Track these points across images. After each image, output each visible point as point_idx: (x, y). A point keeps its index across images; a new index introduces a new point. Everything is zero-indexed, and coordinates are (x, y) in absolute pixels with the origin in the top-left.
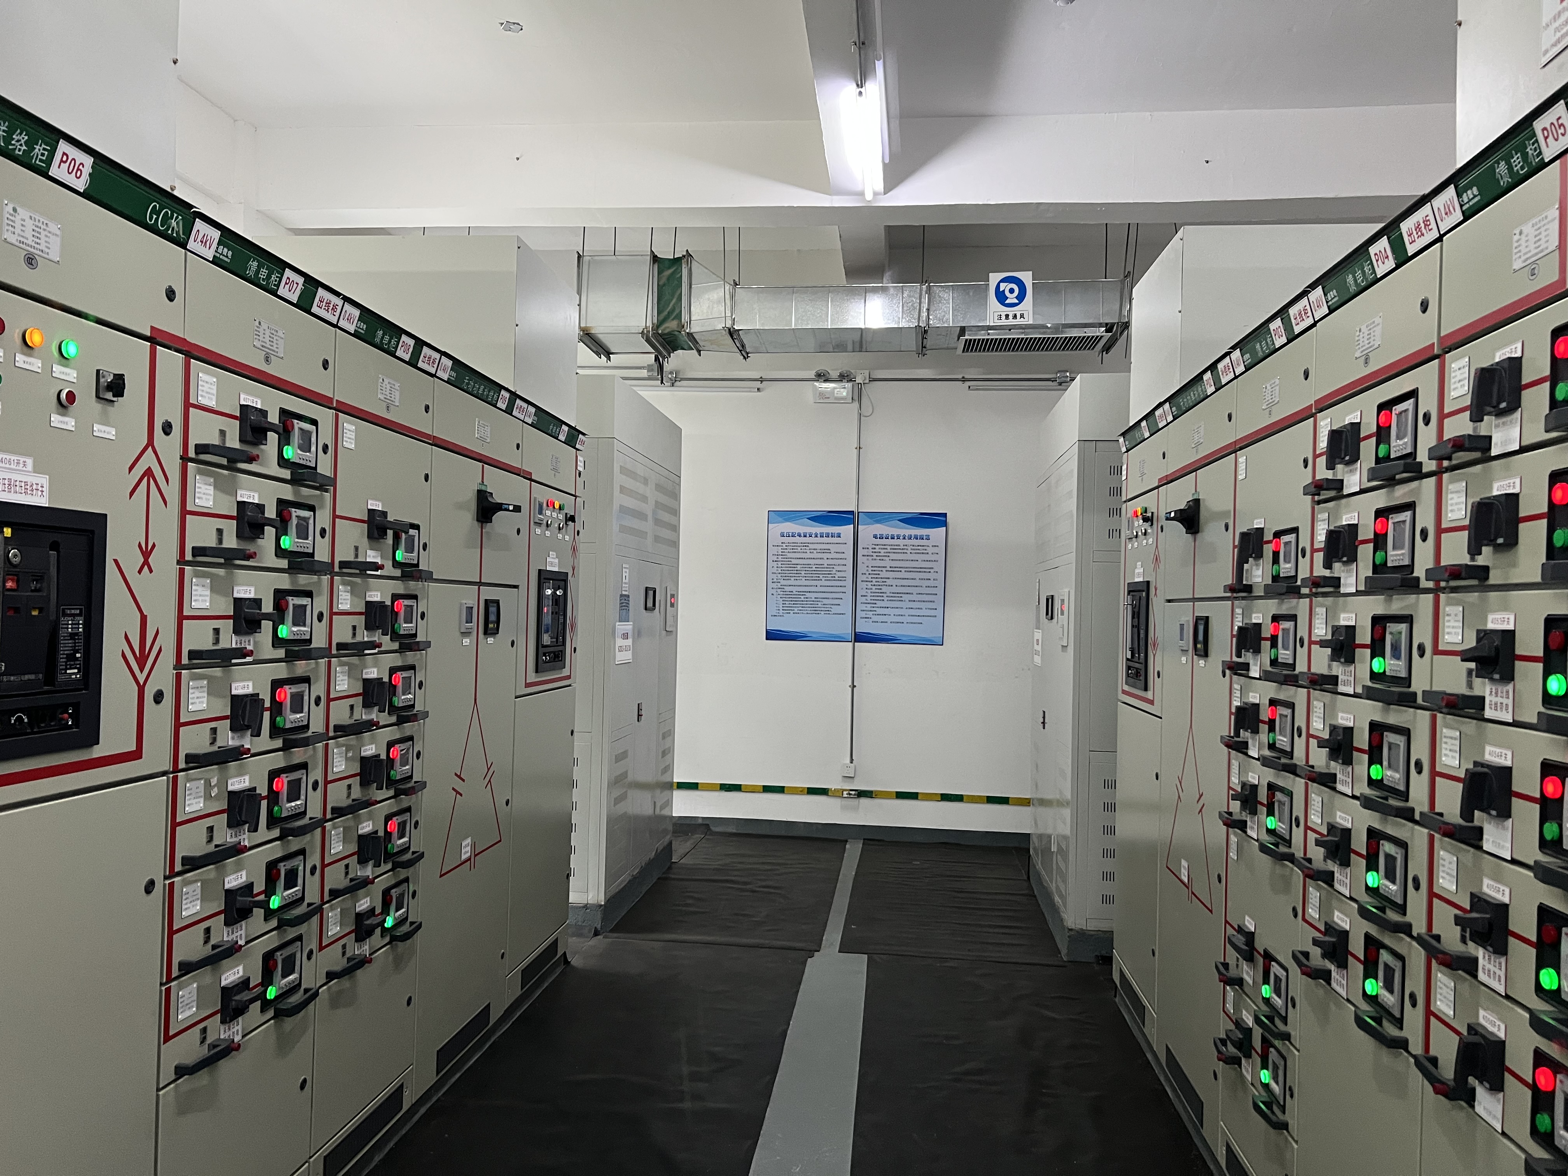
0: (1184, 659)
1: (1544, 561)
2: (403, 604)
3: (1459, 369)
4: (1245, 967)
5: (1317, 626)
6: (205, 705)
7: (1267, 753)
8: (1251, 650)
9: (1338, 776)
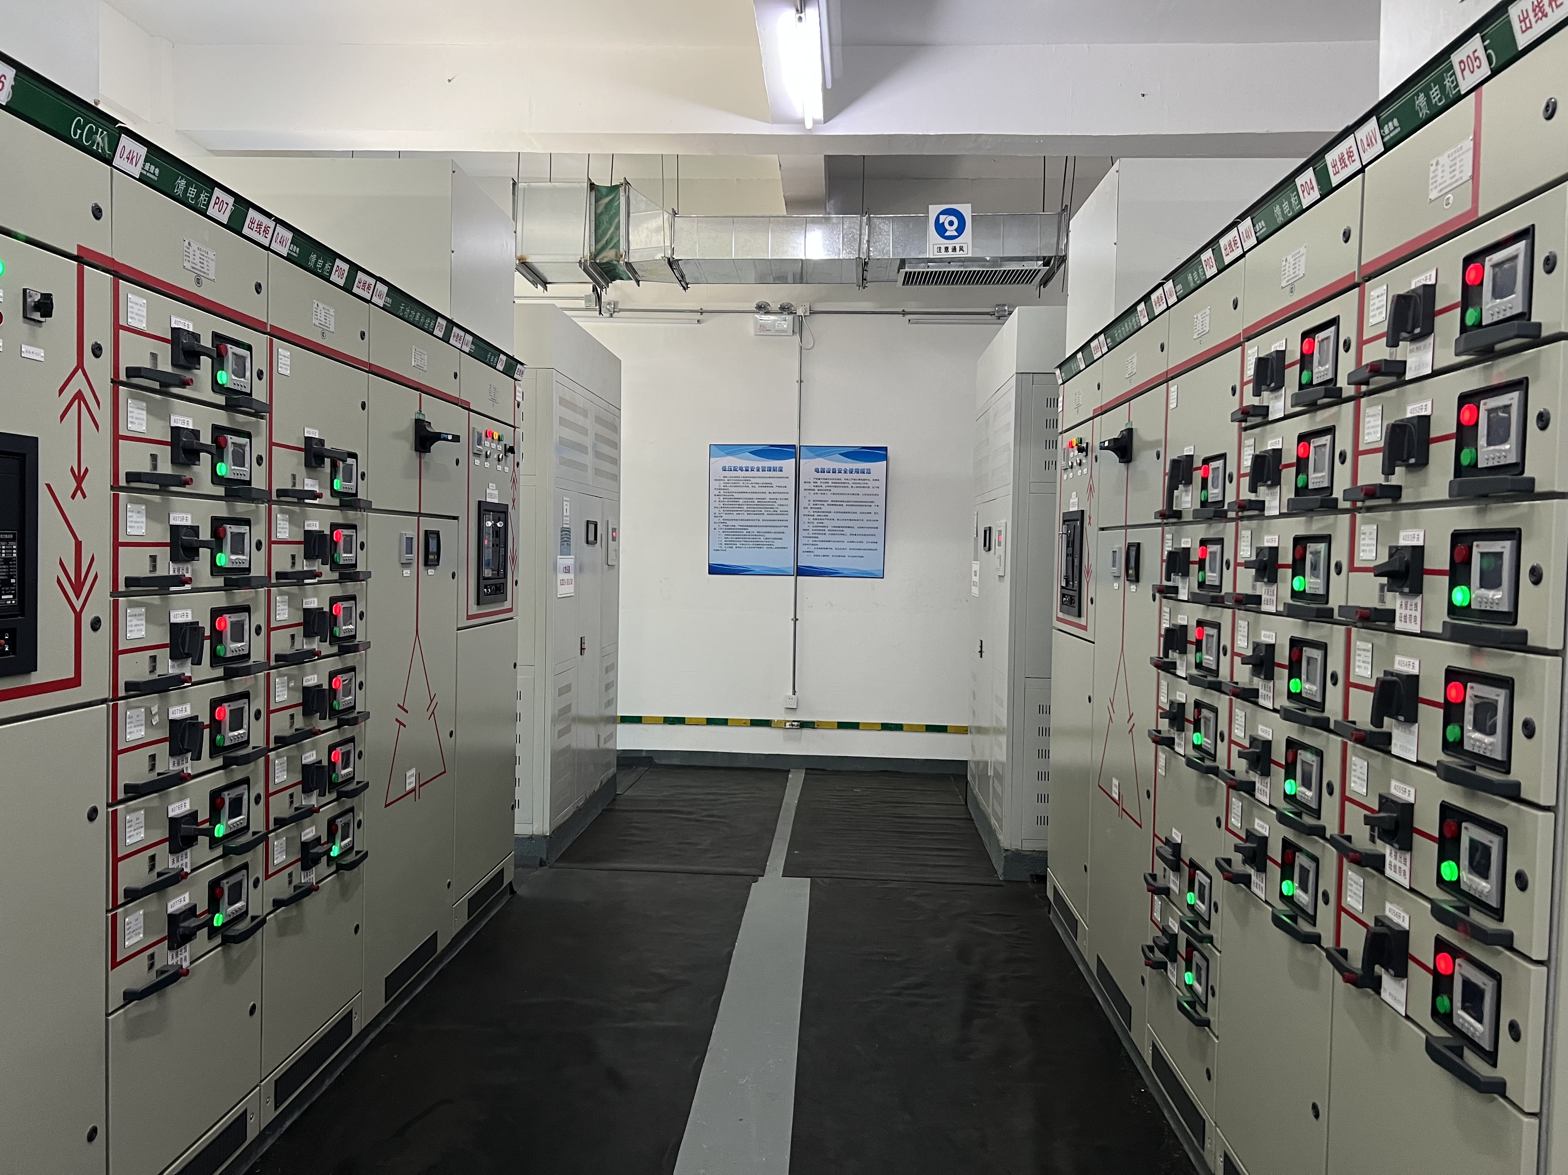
0: (1116, 585)
1: (1452, 478)
2: (342, 534)
3: (1378, 297)
4: (1172, 877)
5: (1242, 548)
6: (143, 633)
7: (1194, 672)
8: (1180, 574)
9: (1261, 691)
